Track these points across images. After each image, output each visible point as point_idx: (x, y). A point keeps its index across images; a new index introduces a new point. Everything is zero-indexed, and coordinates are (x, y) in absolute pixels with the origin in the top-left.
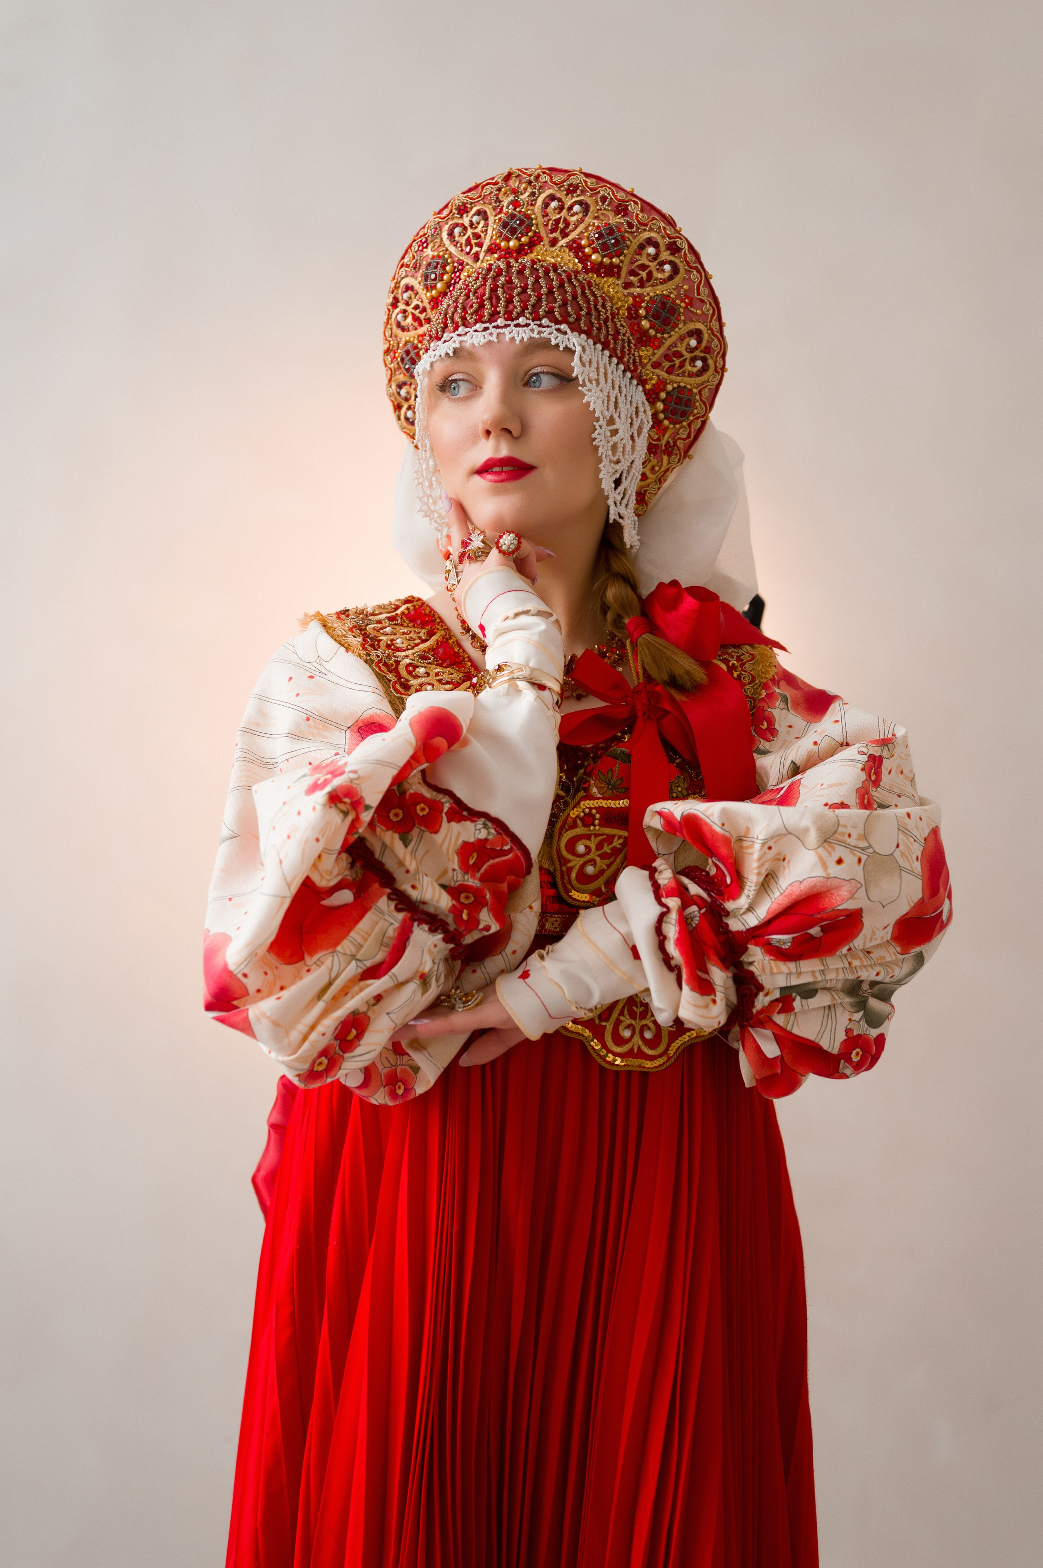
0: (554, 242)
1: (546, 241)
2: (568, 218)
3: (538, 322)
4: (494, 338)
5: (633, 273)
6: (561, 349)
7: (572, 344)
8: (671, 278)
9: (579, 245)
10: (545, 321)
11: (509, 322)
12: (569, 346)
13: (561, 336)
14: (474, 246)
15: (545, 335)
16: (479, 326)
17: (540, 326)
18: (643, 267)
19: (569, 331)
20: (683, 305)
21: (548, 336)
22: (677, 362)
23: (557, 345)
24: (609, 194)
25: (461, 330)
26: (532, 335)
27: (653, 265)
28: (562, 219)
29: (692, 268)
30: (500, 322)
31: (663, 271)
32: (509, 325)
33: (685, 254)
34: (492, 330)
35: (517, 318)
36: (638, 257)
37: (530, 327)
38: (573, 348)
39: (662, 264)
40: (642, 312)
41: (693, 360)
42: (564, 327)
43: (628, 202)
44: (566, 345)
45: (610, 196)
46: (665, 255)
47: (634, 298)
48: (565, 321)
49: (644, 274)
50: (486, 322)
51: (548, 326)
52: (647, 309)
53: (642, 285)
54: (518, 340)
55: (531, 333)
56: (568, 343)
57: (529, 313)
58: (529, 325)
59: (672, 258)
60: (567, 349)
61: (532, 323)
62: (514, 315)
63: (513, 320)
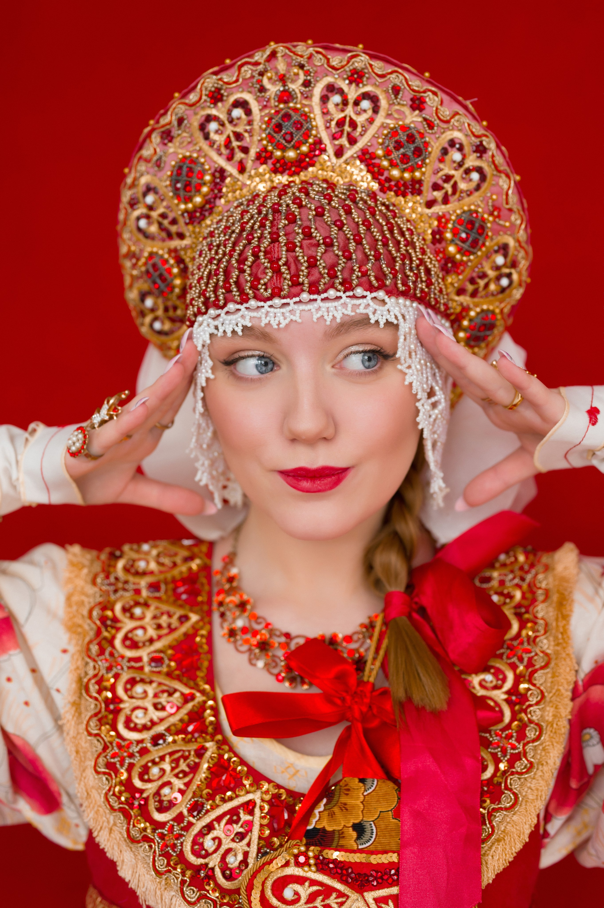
0: (339, 153)
1: (330, 150)
2: (354, 117)
3: (351, 293)
4: (296, 318)
5: (436, 187)
6: (382, 325)
7: (393, 316)
8: (478, 188)
9: (373, 156)
10: (359, 291)
11: (315, 297)
12: (390, 320)
13: (380, 309)
14: (237, 150)
15: (361, 310)
16: (277, 301)
17: (354, 297)
18: (448, 178)
19: (386, 298)
20: (491, 219)
21: (365, 311)
22: (482, 283)
23: (377, 322)
24: (401, 82)
25: (253, 303)
26: (346, 312)
27: (457, 174)
28: (348, 119)
29: (500, 171)
30: (305, 296)
31: (471, 180)
32: (316, 300)
33: (493, 156)
34: (292, 306)
35: (325, 291)
36: (442, 166)
37: (342, 301)
38: (395, 322)
39: (468, 171)
40: (449, 235)
41: (498, 278)
42: (381, 294)
43: (424, 92)
44: (387, 320)
45: (403, 85)
46: (472, 161)
47: (439, 219)
48: (382, 286)
49: (448, 187)
50: (284, 298)
51: (364, 297)
52: (455, 232)
53: (446, 201)
54: (329, 319)
55: (344, 311)
56: (388, 317)
57: (340, 283)
58: (341, 297)
59: (478, 163)
60: (388, 323)
61: (344, 296)
62: (321, 287)
63: (319, 293)
